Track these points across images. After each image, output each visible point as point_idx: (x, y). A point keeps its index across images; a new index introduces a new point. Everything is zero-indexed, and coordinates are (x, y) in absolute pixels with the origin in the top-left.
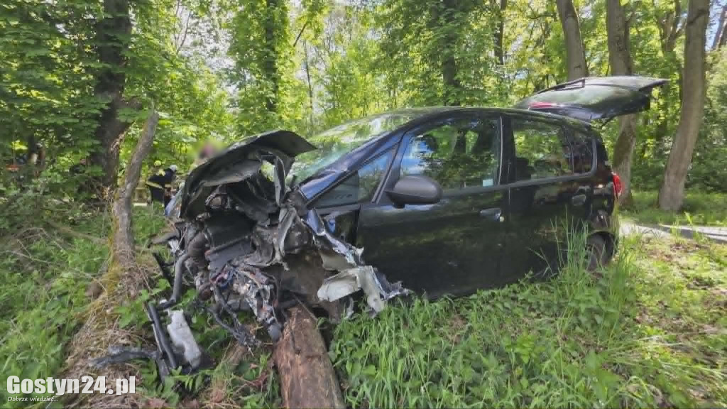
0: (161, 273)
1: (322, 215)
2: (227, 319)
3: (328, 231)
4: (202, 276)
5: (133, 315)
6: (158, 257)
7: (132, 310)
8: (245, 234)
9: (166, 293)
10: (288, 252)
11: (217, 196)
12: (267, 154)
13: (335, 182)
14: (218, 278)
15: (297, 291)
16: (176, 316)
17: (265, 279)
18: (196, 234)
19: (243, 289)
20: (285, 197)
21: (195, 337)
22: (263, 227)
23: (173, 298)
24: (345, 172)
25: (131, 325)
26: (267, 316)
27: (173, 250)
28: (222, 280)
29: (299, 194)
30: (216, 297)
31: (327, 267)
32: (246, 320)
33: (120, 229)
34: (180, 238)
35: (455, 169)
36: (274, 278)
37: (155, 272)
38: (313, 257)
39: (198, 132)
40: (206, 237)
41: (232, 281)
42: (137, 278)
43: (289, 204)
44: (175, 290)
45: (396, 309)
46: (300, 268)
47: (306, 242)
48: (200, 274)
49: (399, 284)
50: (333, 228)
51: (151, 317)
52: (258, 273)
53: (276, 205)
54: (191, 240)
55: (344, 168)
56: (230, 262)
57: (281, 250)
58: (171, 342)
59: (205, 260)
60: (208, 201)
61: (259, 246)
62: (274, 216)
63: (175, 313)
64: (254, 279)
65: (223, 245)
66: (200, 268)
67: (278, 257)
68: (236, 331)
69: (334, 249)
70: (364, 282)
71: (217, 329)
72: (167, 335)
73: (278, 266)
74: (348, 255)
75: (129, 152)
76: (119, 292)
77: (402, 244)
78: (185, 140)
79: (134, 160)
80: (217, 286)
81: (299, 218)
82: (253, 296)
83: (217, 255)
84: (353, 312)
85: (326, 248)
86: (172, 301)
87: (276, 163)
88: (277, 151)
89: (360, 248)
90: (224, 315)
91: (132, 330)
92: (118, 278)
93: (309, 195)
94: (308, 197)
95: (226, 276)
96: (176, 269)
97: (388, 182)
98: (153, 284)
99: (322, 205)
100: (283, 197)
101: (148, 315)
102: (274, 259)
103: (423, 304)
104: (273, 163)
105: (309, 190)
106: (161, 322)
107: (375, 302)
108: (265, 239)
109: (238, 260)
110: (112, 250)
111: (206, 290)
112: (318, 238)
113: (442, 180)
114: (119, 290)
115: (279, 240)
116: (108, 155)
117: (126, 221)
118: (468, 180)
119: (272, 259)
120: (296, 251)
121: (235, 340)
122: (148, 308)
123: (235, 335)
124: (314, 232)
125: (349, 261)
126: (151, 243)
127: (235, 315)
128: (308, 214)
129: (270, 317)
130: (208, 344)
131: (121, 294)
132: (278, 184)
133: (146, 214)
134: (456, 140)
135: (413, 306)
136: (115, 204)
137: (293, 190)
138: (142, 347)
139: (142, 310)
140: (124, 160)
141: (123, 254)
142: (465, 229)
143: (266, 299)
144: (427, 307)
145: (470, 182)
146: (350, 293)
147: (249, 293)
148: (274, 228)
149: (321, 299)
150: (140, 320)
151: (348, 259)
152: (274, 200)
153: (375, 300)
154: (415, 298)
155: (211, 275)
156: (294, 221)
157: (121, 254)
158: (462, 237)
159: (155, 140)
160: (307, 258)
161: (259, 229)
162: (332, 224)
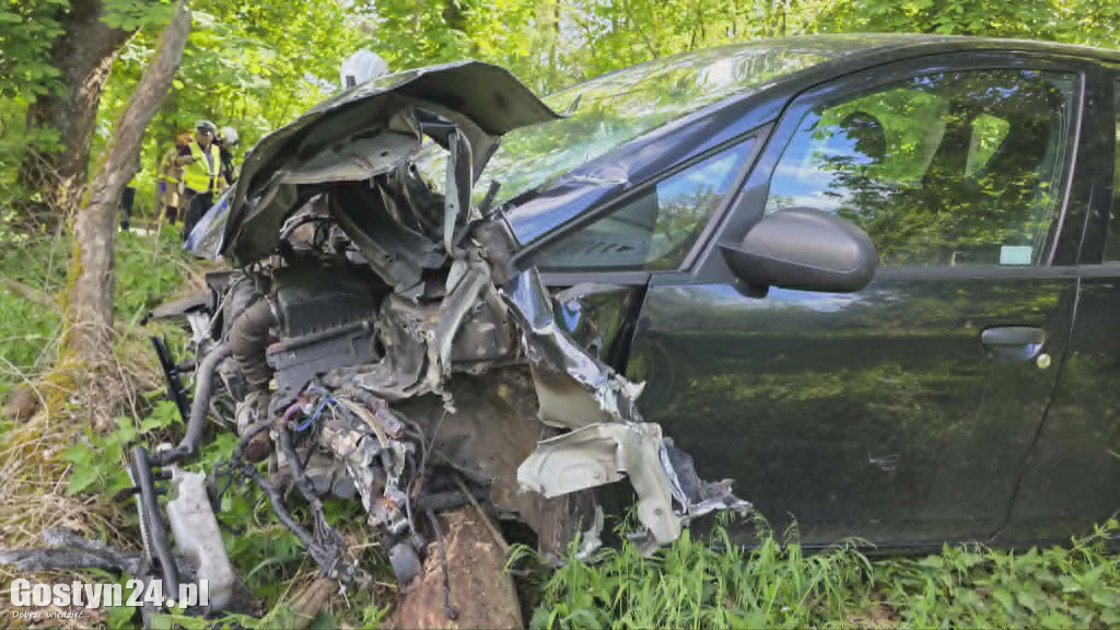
0: (164, 389)
1: (551, 289)
2: (299, 513)
3: (561, 324)
4: (254, 405)
5: (97, 469)
6: (162, 349)
7: (97, 460)
8: (362, 316)
9: (173, 433)
10: (459, 368)
11: (306, 220)
12: (435, 120)
13: (593, 206)
14: (291, 409)
15: (468, 470)
16: (189, 485)
17: (397, 426)
18: (250, 304)
19: (343, 444)
20: (468, 233)
21: (225, 540)
22: (407, 301)
23: (186, 442)
24: (622, 186)
25: (92, 490)
26: (392, 515)
27: (197, 338)
28: (299, 416)
29: (500, 229)
30: (281, 457)
31: (546, 418)
32: (343, 523)
33: (87, 276)
34: (215, 308)
35: (927, 214)
36: (418, 427)
37: (151, 383)
38: (516, 390)
39: (275, 66)
40: (274, 311)
41: (320, 423)
42: (113, 389)
43: (474, 252)
44: (192, 429)
45: (709, 552)
46: (481, 417)
47: (503, 351)
48: (250, 398)
49: (726, 486)
50: (574, 324)
51: (136, 477)
52: (383, 411)
53: (443, 251)
54: (238, 315)
55: (620, 176)
56: (320, 375)
57: (443, 361)
58: (173, 544)
59: (267, 366)
60: (284, 230)
61: (391, 348)
62: (436, 276)
63: (187, 476)
64: (371, 424)
65: (311, 336)
66: (253, 382)
67: (433, 377)
68: (316, 542)
69: (570, 370)
70: (636, 462)
71: (276, 531)
72: (166, 527)
73: (433, 401)
74: (602, 390)
75: (119, 103)
76: (73, 416)
77: (748, 392)
78: (244, 84)
79: (131, 118)
80: (286, 428)
81: (493, 290)
82: (365, 464)
83: (293, 355)
84: (599, 543)
85: (552, 366)
86: (185, 449)
87: (454, 145)
88: (461, 116)
89: (635, 381)
90: (294, 502)
91: (93, 502)
92: (73, 382)
93: (525, 236)
94: (523, 242)
95: (307, 408)
96: (198, 382)
97: (732, 220)
98: (145, 408)
99: (554, 263)
100: (463, 231)
101: (129, 472)
102: (425, 381)
103: (786, 557)
104: (446, 146)
105: (526, 222)
106: (155, 493)
107: (658, 515)
108: (407, 330)
109: (340, 373)
110: (65, 319)
111: (259, 437)
112: (534, 338)
113: (887, 241)
114: (72, 410)
115: (439, 336)
116: (75, 104)
117: (101, 257)
118: (962, 248)
119: (419, 382)
120: (479, 368)
121: (313, 565)
122: (131, 460)
123: (314, 550)
124: (527, 326)
125: (603, 405)
126: (151, 315)
127: (318, 504)
128: (517, 279)
129: (397, 519)
130: (250, 566)
131: (76, 422)
132: (452, 199)
133: (143, 251)
134: (942, 132)
135: (757, 557)
136: (82, 216)
137: (486, 218)
138: (109, 543)
139: (116, 461)
140: (104, 121)
141: (89, 333)
142: (930, 377)
143: (394, 475)
144: (795, 563)
145: (969, 254)
146: (597, 483)
147: (355, 457)
148: (431, 306)
149: (524, 488)
150: (111, 482)
151: (601, 400)
152: (441, 238)
153: (659, 512)
154: (766, 535)
155: (276, 403)
156: (482, 295)
157: (84, 331)
158: (919, 398)
159: (179, 79)
160: (503, 391)
161: (396, 305)
162: (572, 314)
